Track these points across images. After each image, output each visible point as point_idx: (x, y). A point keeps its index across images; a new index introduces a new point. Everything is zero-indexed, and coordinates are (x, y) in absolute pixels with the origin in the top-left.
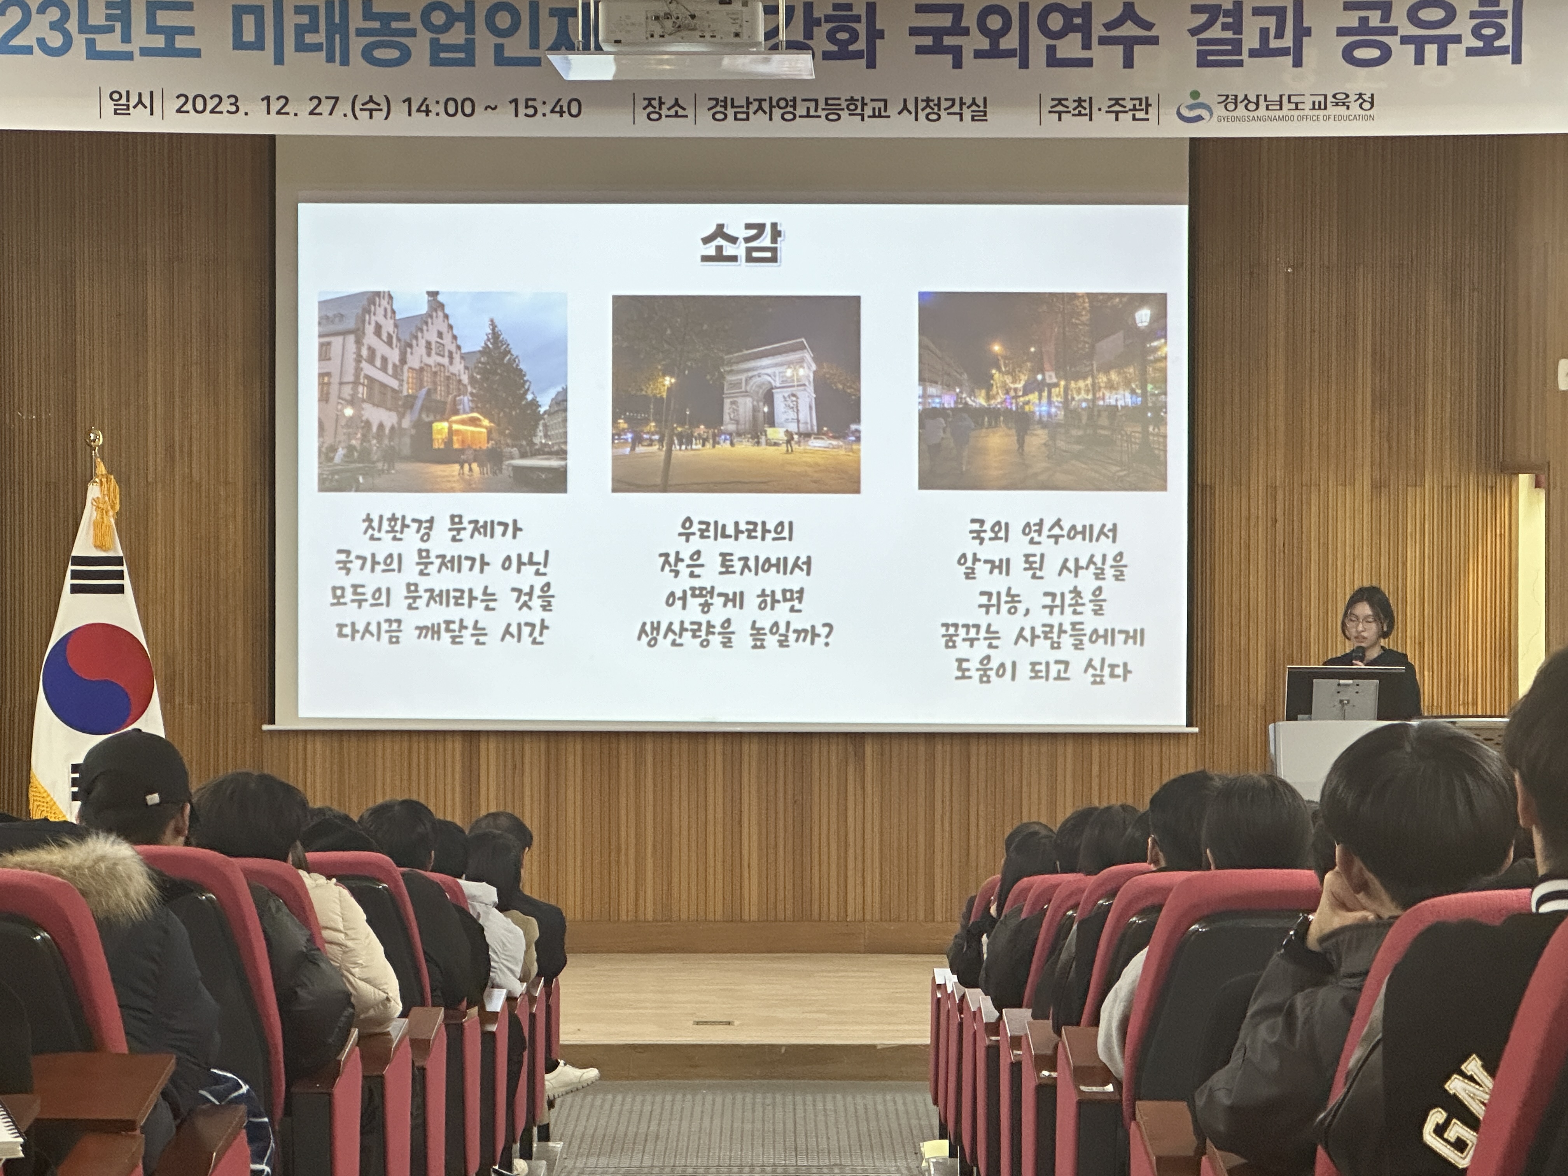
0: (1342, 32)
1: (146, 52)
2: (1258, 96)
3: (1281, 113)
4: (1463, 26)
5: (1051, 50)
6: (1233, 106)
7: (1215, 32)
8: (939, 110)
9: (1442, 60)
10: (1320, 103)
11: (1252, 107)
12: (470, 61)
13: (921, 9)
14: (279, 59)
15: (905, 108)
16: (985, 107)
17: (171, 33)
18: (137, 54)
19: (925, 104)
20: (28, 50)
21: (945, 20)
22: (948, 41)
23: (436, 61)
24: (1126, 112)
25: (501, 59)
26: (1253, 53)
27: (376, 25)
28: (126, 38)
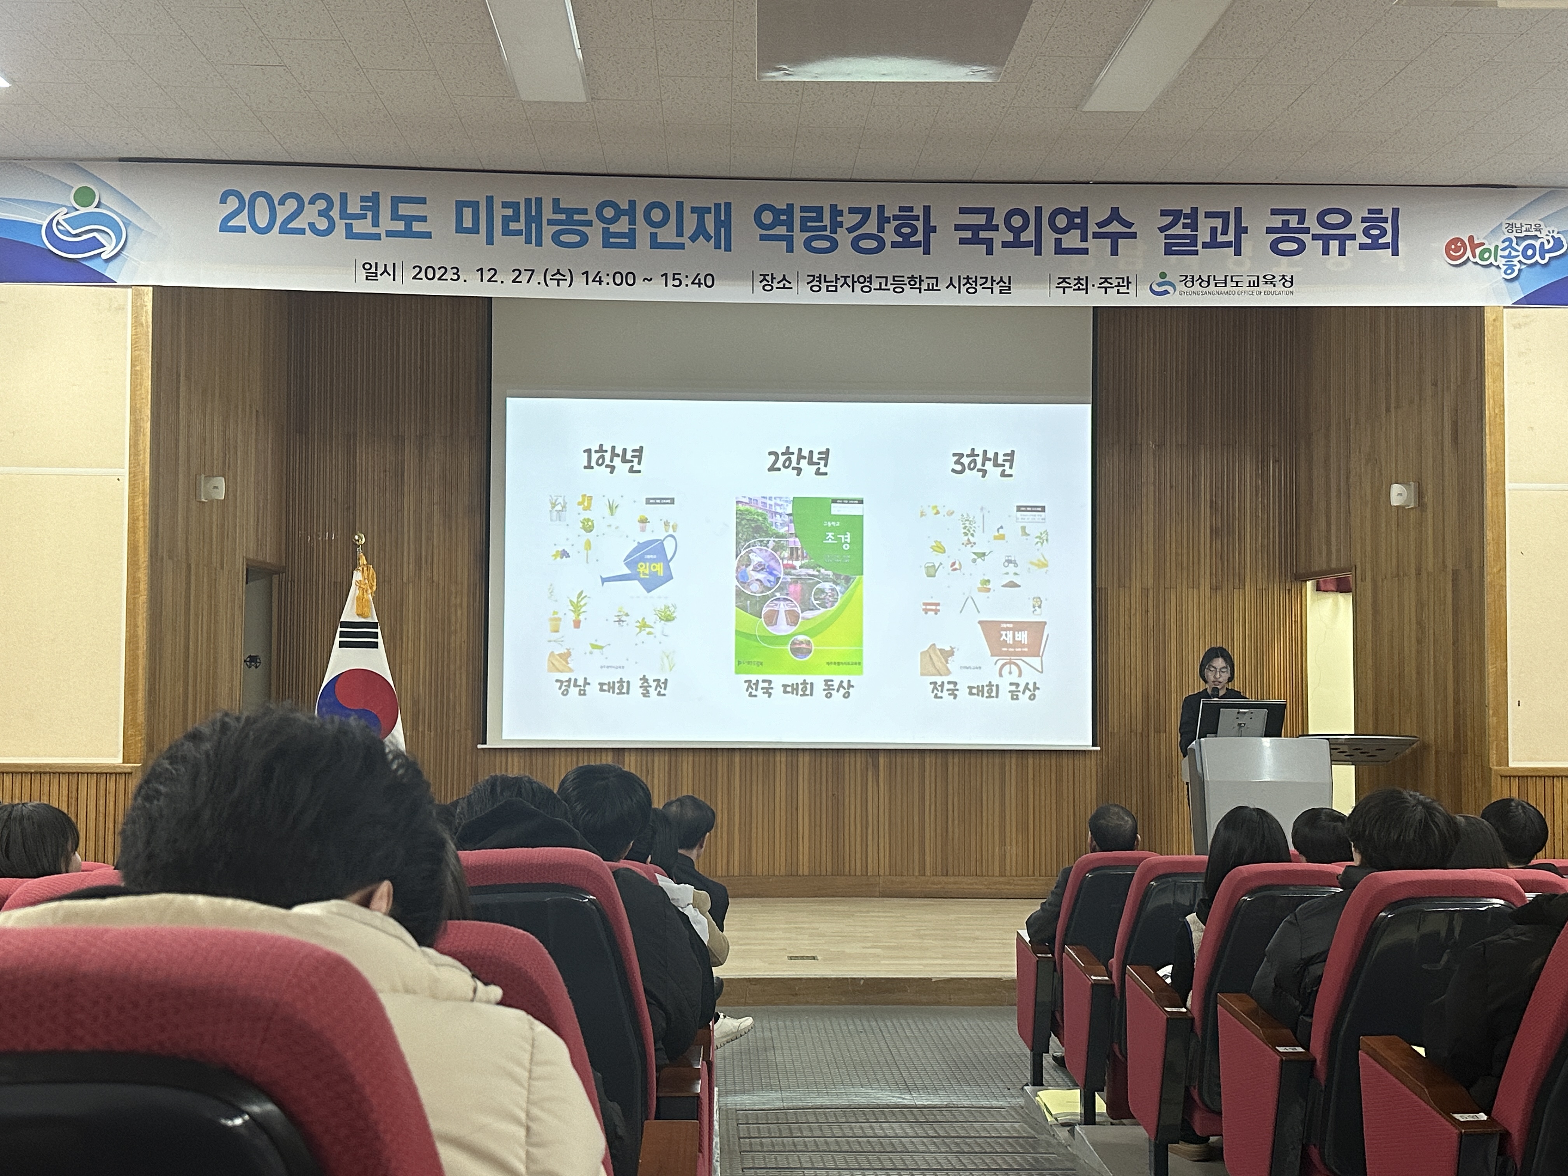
0: (1270, 230)
1: (390, 234)
2: (1209, 276)
3: (1226, 289)
4: (1356, 228)
5: (1058, 242)
6: (1191, 284)
7: (1178, 230)
8: (976, 285)
9: (1342, 253)
10: (1254, 282)
11: (1205, 284)
12: (632, 245)
13: (963, 211)
14: (490, 241)
15: (951, 283)
16: (1010, 283)
17: (409, 220)
18: (383, 235)
19: (966, 280)
20: (302, 231)
21: (981, 219)
22: (983, 235)
23: (606, 245)
24: (1113, 287)
25: (655, 244)
26: (1205, 245)
27: (563, 217)
28: (376, 224)
